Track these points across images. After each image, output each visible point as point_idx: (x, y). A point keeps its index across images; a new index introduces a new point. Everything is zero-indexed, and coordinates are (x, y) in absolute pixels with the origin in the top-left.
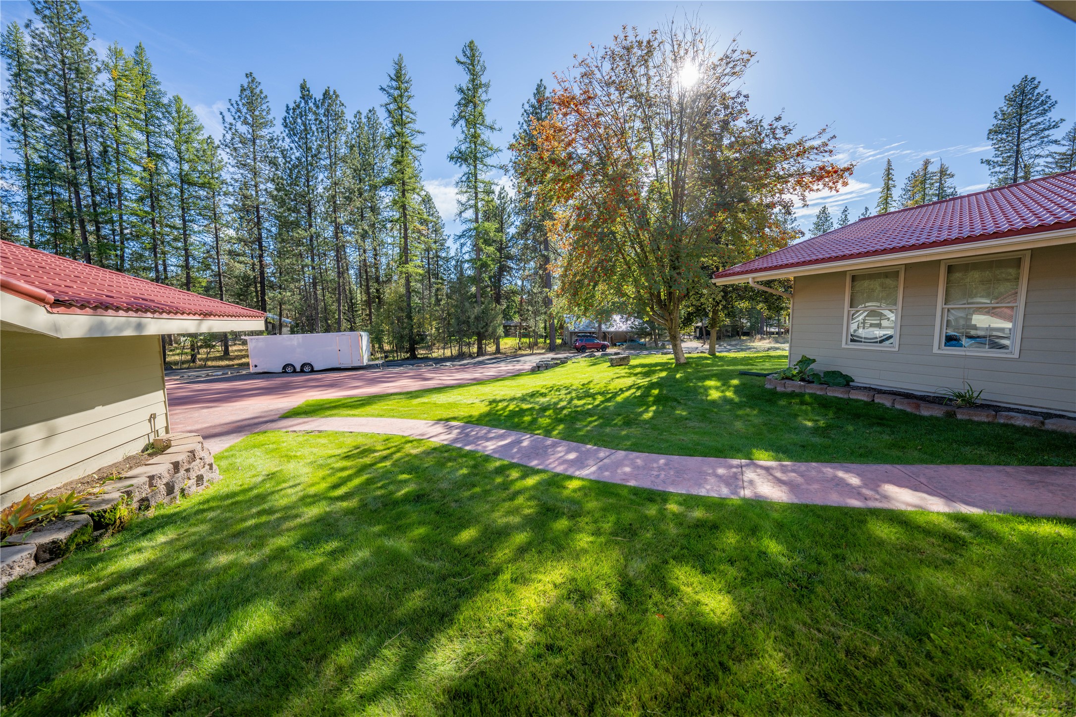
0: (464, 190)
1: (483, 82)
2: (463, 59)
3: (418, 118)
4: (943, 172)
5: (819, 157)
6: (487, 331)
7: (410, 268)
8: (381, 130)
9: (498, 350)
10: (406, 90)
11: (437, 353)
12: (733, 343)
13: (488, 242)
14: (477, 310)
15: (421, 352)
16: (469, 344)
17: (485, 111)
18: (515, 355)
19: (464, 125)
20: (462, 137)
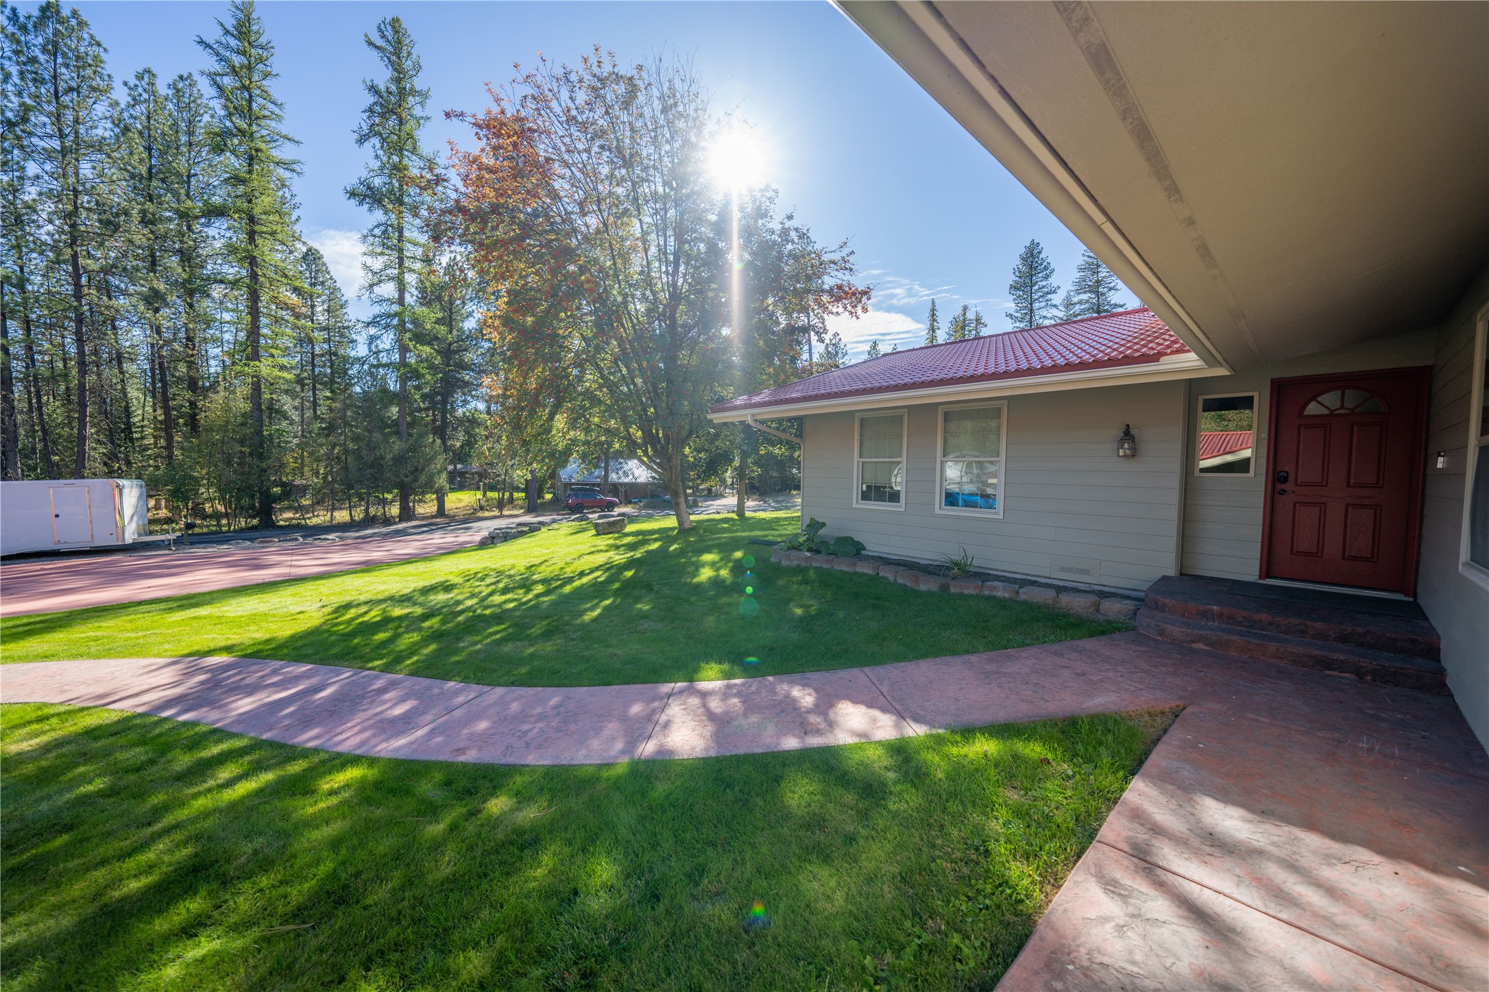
0: (379, 250)
1: (418, 88)
2: (380, 42)
3: (287, 113)
4: (978, 320)
5: (840, 275)
6: (415, 480)
7: (264, 367)
8: (206, 118)
9: (441, 511)
10: (261, 60)
11: (320, 518)
12: (780, 499)
13: (420, 338)
14: (397, 445)
15: (286, 517)
16: (384, 502)
17: (419, 134)
18: (469, 518)
19: (378, 145)
20: (376, 165)
